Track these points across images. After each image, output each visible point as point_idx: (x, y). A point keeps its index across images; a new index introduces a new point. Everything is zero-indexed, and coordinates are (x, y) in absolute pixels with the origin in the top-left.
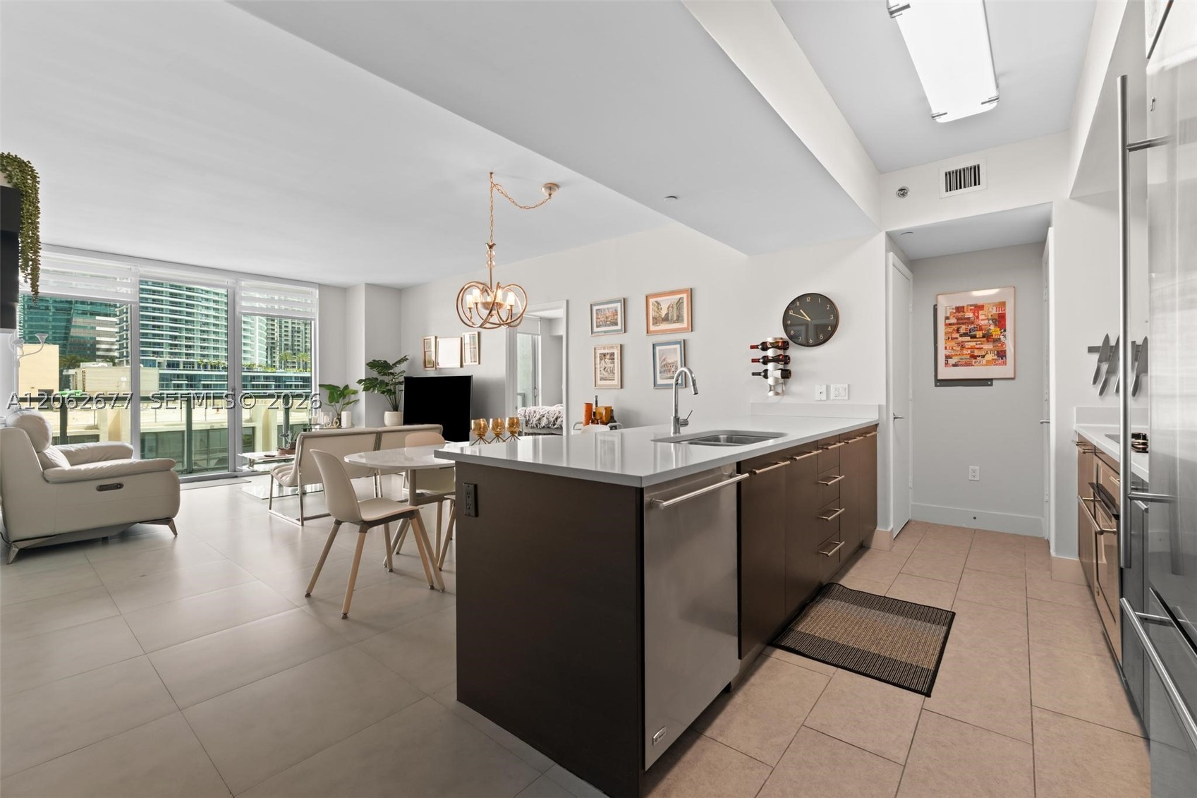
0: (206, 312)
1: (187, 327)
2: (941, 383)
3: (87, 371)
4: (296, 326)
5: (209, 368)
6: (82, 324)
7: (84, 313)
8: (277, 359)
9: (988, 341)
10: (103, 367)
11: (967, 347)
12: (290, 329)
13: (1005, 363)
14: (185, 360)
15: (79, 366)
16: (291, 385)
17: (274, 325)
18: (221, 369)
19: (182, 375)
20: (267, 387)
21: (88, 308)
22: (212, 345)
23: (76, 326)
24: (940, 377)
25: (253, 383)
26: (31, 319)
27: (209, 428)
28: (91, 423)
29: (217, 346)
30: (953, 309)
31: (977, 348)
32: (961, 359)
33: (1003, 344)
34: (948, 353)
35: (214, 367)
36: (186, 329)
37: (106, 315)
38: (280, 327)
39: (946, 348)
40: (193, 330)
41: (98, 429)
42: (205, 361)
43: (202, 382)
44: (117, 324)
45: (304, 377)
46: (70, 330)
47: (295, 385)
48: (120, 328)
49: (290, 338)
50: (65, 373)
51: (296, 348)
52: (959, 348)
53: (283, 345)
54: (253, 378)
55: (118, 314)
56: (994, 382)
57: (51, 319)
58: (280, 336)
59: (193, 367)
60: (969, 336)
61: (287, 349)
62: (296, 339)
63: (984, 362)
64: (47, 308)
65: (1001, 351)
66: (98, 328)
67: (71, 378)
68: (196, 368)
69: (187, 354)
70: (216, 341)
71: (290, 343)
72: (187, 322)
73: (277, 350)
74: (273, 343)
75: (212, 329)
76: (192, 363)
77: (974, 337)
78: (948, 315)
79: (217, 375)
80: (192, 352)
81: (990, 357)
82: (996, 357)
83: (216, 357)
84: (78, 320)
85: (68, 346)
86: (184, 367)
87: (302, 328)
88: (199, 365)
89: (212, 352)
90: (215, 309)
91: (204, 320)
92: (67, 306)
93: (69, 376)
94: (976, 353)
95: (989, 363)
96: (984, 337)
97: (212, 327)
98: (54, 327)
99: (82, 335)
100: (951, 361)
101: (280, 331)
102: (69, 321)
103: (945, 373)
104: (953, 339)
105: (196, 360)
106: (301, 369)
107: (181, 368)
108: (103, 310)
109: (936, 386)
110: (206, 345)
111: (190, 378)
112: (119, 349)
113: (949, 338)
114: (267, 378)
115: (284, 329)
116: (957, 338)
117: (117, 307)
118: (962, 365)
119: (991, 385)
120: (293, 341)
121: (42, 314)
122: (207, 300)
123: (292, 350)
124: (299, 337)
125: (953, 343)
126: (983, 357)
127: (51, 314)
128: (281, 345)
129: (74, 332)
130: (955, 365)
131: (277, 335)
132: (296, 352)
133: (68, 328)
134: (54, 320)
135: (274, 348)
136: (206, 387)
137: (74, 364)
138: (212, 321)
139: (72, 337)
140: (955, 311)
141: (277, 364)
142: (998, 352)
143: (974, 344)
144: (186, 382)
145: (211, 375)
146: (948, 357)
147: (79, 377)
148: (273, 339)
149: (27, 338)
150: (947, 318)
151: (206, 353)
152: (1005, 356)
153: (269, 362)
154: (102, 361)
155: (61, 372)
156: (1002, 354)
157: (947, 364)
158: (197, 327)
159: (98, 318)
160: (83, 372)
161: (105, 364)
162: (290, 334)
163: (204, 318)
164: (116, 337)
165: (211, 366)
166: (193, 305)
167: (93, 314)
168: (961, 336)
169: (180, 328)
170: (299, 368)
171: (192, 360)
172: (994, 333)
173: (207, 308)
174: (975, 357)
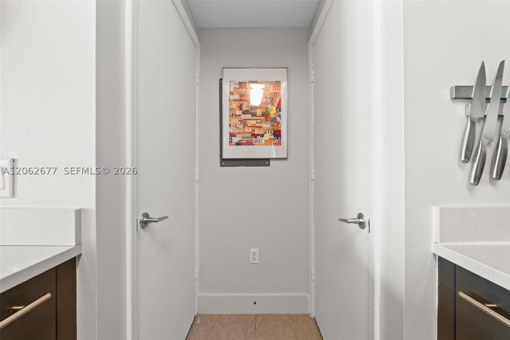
2: (226, 162)
9: (266, 120)
11: (249, 125)
13: (280, 143)
24: (225, 156)
30: (236, 84)
31: (257, 127)
32: (243, 137)
33: (279, 124)
34: (232, 131)
39: (230, 125)
52: (241, 126)
56: (271, 162)
60: (250, 113)
63: (263, 142)
65: (277, 131)
77: (254, 115)
78: (232, 90)
81: (268, 136)
82: (272, 137)
94: (257, 131)
95: (268, 142)
96: (263, 115)
100: (235, 140)
103: (230, 152)
104: (236, 116)
109: (221, 166)
113: (233, 114)
116: (240, 116)
118: (243, 144)
119: (269, 165)
125: (236, 121)
126: (262, 136)
130: (238, 144)
140: (238, 86)
142: (274, 131)
143: (254, 122)
146: (232, 135)
150: (231, 93)
152: (280, 136)
156: (277, 134)
157: (231, 142)
168: (244, 113)
172: (271, 112)
174: (255, 136)
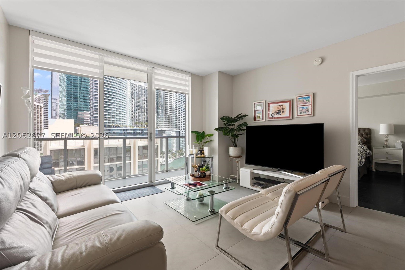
0: (114, 109)
1: (109, 114)
3: (82, 127)
4: (139, 113)
5: (115, 127)
6: (80, 114)
7: (81, 110)
8: (134, 124)
10: (86, 126)
12: (137, 114)
14: (108, 124)
15: (80, 126)
16: (138, 132)
17: (133, 113)
18: (118, 127)
19: (107, 129)
20: (131, 133)
21: (82, 109)
22: (115, 119)
23: (79, 115)
25: (127, 131)
26: (68, 113)
27: (117, 147)
28: (82, 144)
29: (117, 120)
35: (116, 127)
36: (108, 115)
37: (87, 111)
38: (135, 114)
40: (110, 115)
41: (84, 146)
42: (114, 124)
43: (113, 131)
44: (90, 114)
45: (142, 130)
46: (77, 116)
47: (139, 132)
48: (90, 115)
49: (137, 117)
50: (76, 128)
51: (139, 120)
53: (135, 119)
54: (127, 130)
55: (90, 110)
57: (73, 113)
58: (135, 117)
59: (110, 127)
61: (137, 121)
62: (139, 117)
64: (72, 109)
66: (85, 115)
67: (78, 130)
68: (111, 127)
69: (108, 123)
70: (117, 118)
71: (137, 119)
72: (108, 112)
73: (134, 121)
74: (133, 119)
75: (116, 114)
76: (110, 125)
79: (117, 129)
80: (110, 122)
83: (117, 123)
84: (80, 113)
85: (77, 121)
86: (108, 127)
87: (141, 114)
88: (112, 126)
89: (115, 122)
90: (116, 108)
91: (113, 112)
92: (77, 108)
93: (77, 129)
97: (115, 114)
98: (74, 115)
99: (81, 117)
101: (135, 115)
102: (77, 113)
105: (111, 124)
106: (141, 127)
107: (107, 127)
108: (86, 109)
110: (114, 119)
111: (109, 130)
112: (90, 121)
114: (131, 130)
115: (136, 114)
117: (89, 108)
120: (138, 118)
121: (70, 111)
122: (114, 105)
123: (138, 121)
124: (140, 117)
127: (73, 111)
128: (135, 120)
129: (79, 116)
131: (134, 116)
132: (139, 121)
133: (77, 115)
134: (74, 113)
135: (133, 120)
136: (114, 133)
137: (78, 126)
138: (115, 112)
139: (78, 118)
141: (134, 125)
144: (108, 131)
145: (115, 129)
147: (80, 130)
148: (133, 117)
149: (67, 118)
151: (114, 122)
153: (131, 125)
154: (86, 125)
155: (75, 128)
158: (111, 114)
159: (85, 112)
160: (81, 128)
161: (87, 126)
162: (137, 116)
163: (113, 111)
164: (89, 117)
165: (115, 126)
166: (110, 107)
167: (84, 111)
169: (107, 114)
170: (140, 127)
171: (110, 124)
173: (114, 108)
